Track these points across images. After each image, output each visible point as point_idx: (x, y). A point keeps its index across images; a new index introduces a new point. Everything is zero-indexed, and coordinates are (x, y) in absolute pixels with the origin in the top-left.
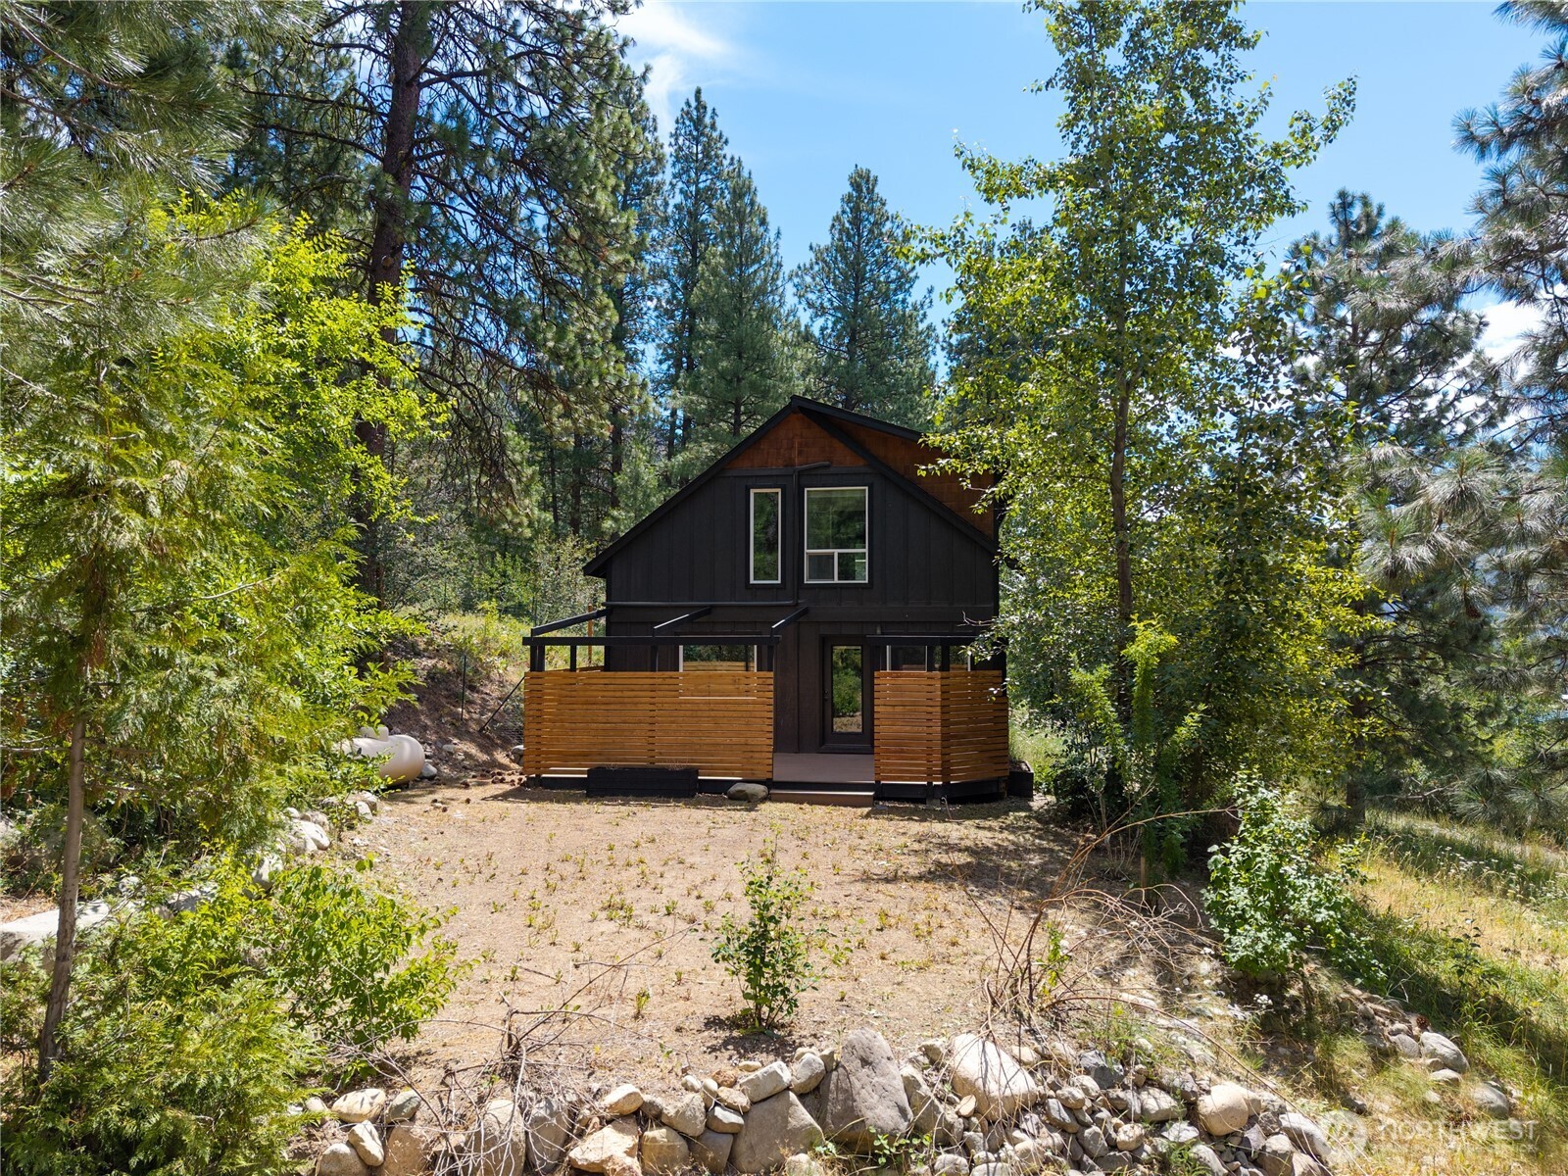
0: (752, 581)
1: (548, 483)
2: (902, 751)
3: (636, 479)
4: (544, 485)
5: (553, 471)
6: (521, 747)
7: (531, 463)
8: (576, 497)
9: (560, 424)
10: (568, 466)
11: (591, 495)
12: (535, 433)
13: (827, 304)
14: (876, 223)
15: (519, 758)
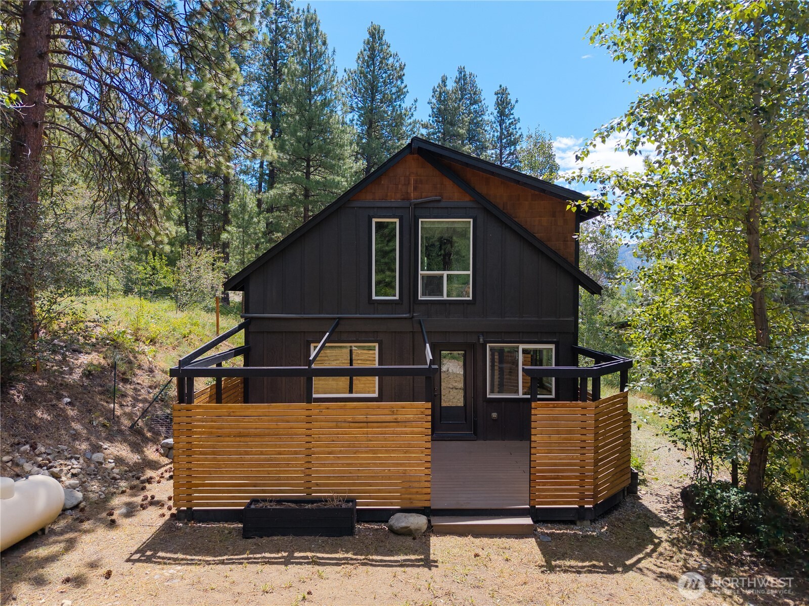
0: (374, 297)
1: (182, 207)
2: (557, 478)
3: (243, 206)
4: (179, 209)
5: (185, 200)
6: (170, 441)
7: (171, 194)
8: (200, 216)
9: (196, 164)
10: (195, 197)
11: (210, 216)
12: (173, 175)
13: (354, 105)
14: (384, 58)
15: (168, 451)
